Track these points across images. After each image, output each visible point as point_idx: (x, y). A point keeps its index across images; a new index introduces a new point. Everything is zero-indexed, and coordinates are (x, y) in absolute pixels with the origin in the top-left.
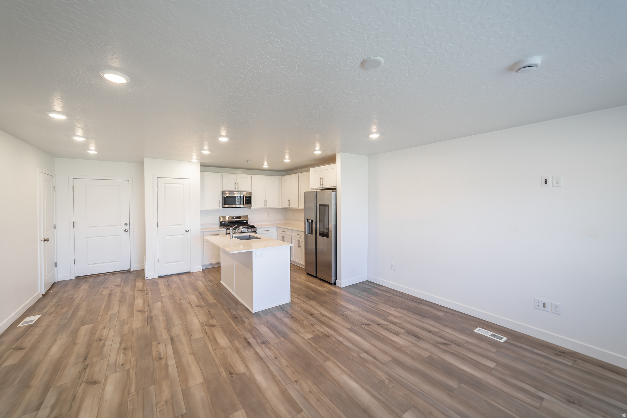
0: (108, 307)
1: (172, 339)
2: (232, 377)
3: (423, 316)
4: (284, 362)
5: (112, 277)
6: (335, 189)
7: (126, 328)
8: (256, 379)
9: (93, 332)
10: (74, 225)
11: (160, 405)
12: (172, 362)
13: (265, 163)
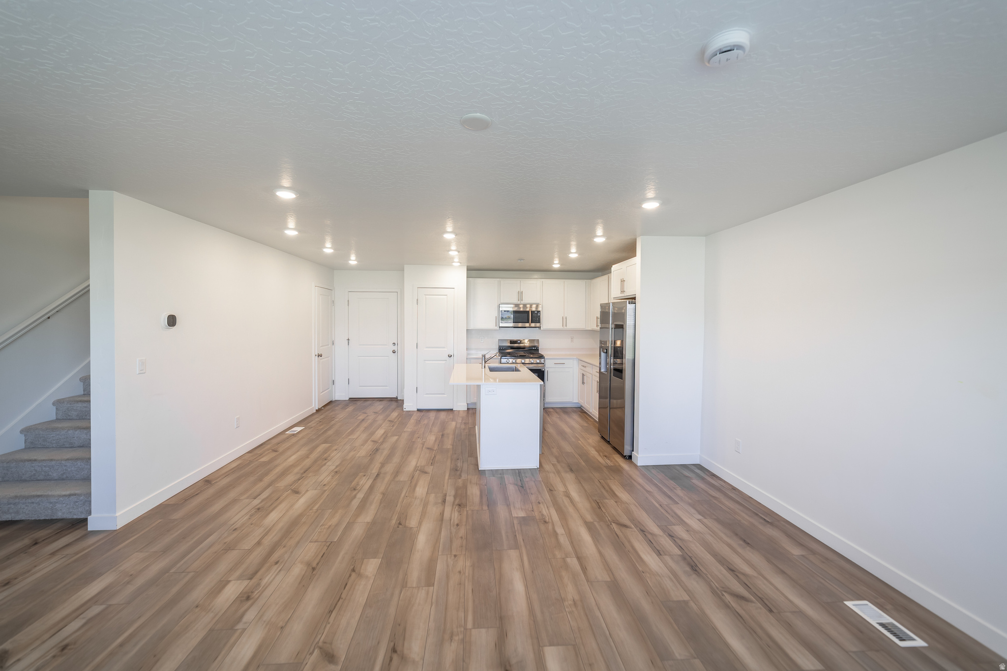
0: (352, 432)
1: (378, 475)
2: (398, 527)
3: (749, 544)
4: (462, 532)
5: (378, 403)
6: (634, 298)
7: (352, 454)
8: (417, 537)
9: (326, 451)
10: (348, 342)
11: (323, 527)
12: (360, 496)
13: (556, 261)
